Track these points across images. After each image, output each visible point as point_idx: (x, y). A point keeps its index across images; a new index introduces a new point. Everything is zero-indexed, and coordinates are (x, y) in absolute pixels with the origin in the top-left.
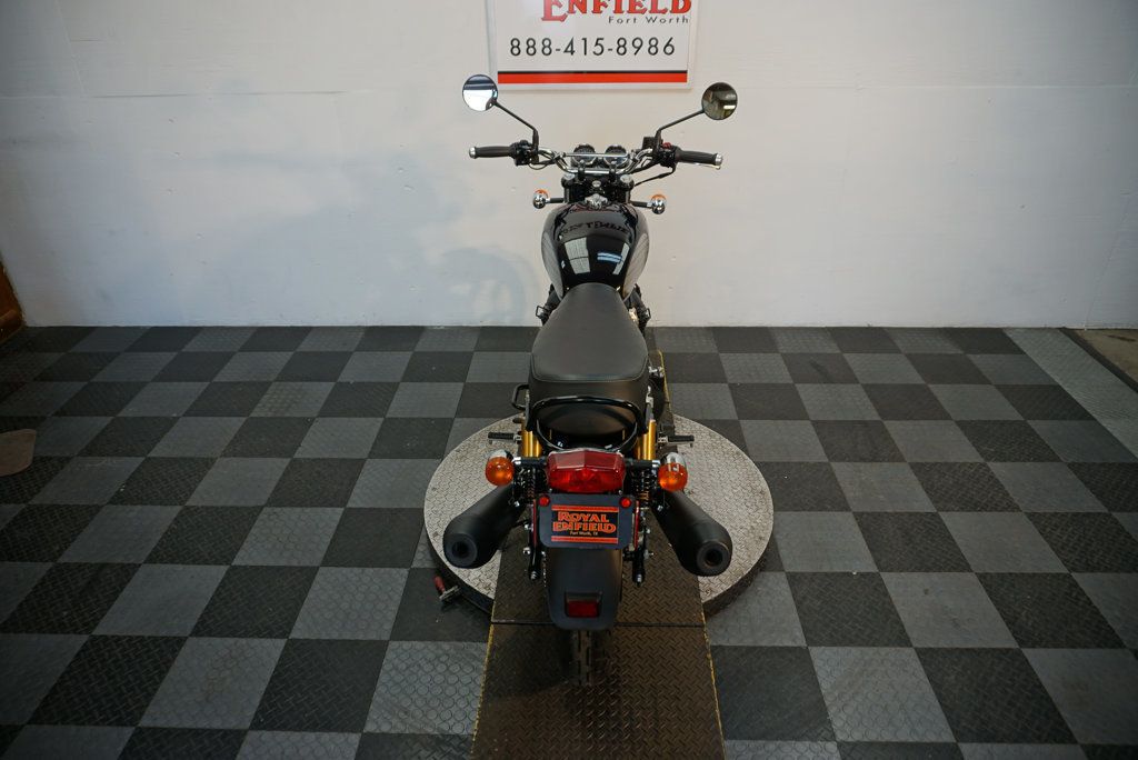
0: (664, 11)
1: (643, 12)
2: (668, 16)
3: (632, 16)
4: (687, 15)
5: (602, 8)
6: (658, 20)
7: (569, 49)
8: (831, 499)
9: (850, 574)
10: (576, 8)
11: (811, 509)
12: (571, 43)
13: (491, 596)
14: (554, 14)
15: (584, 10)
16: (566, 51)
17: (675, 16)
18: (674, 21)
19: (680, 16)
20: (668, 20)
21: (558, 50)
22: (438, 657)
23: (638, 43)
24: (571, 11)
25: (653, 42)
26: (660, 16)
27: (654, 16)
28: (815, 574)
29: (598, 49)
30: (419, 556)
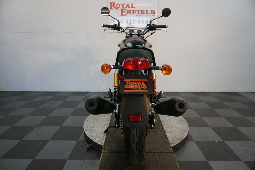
0: (149, 14)
1: (144, 14)
2: (150, 15)
3: (142, 15)
4: (154, 15)
5: (135, 13)
6: (148, 16)
7: (127, 22)
8: (203, 125)
9: (215, 142)
10: (128, 13)
11: (198, 127)
12: (127, 21)
13: (103, 145)
14: (123, 14)
15: (130, 13)
16: (126, 23)
17: (152, 15)
18: (152, 16)
19: (153, 15)
20: (150, 16)
21: (124, 22)
22: (83, 164)
23: (143, 21)
24: (127, 13)
25: (147, 21)
26: (148, 15)
27: (147, 15)
28: (204, 142)
29: (134, 22)
30: (81, 138)
